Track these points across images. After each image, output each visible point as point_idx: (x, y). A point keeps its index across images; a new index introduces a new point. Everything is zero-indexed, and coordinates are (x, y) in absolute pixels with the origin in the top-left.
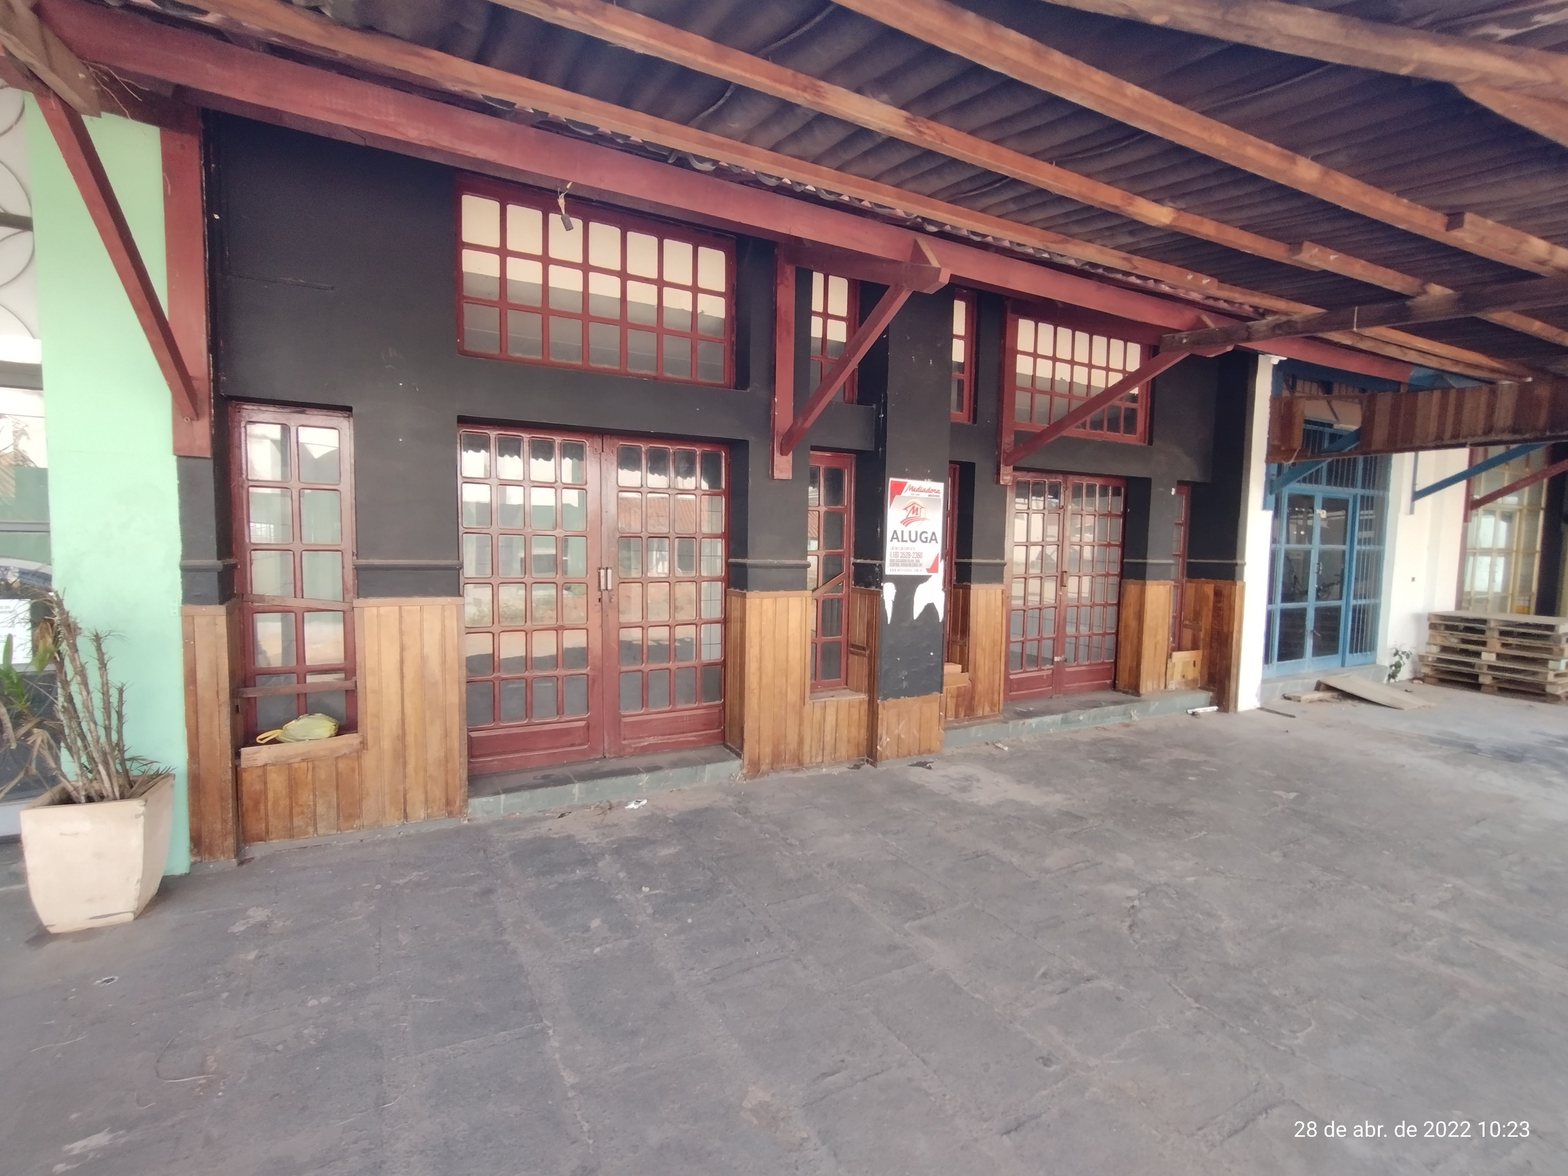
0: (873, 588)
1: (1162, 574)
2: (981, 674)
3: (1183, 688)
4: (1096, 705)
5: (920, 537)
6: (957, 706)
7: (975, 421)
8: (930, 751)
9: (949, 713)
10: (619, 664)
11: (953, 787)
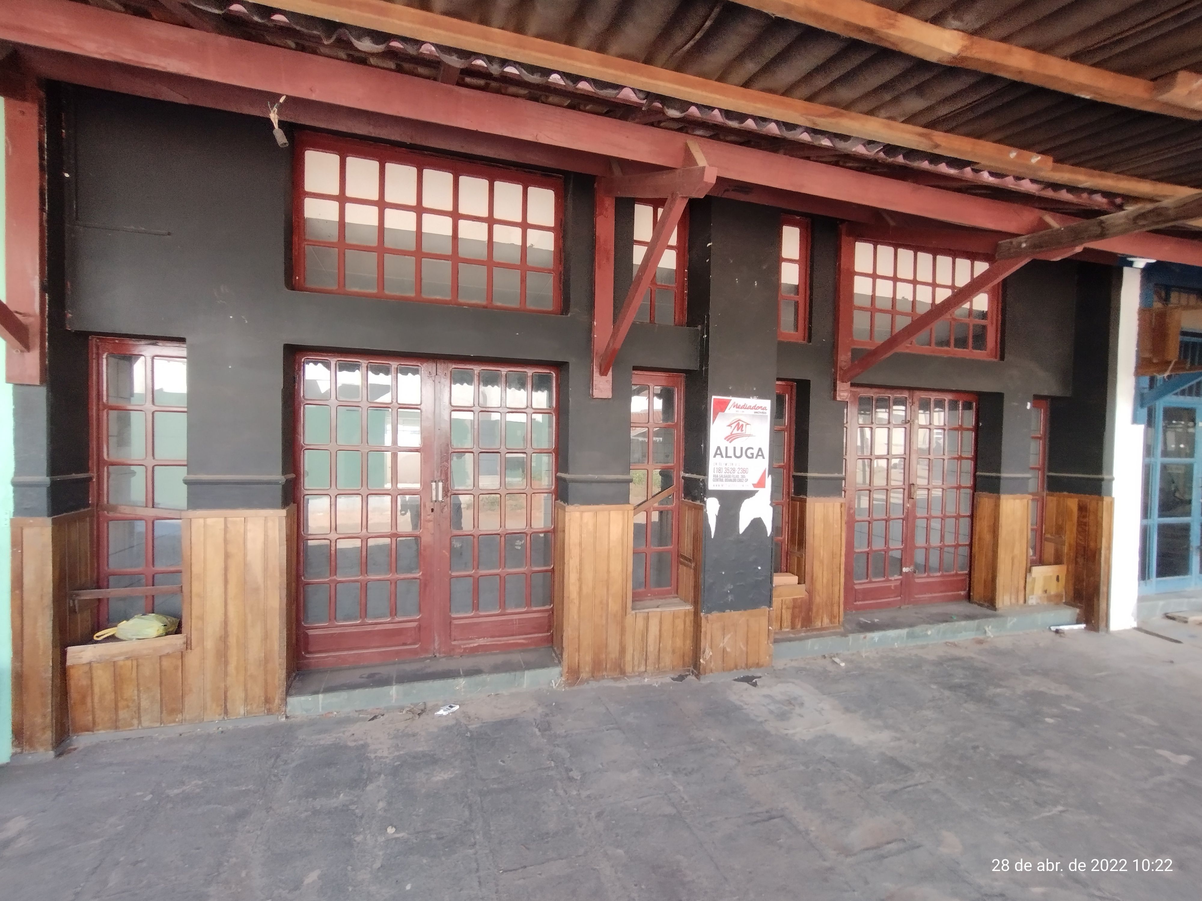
0: (698, 502)
1: (1018, 487)
2: (819, 586)
3: (1046, 603)
4: (946, 618)
5: (746, 453)
6: (793, 618)
7: (810, 340)
8: (758, 665)
9: (785, 624)
10: (450, 569)
11: (771, 712)
